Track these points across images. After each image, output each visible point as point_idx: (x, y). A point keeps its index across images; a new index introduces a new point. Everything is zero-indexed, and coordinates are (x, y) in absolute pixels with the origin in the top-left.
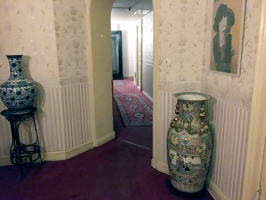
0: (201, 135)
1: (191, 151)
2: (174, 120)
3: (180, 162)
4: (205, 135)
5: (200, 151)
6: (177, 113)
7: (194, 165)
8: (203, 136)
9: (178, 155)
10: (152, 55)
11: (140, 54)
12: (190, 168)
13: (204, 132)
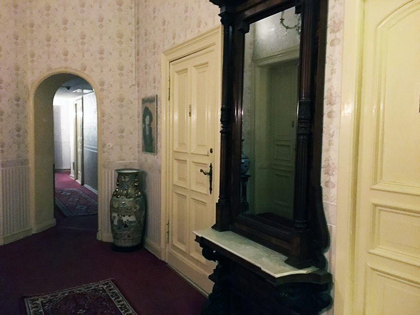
0: (135, 198)
1: (128, 212)
2: (116, 191)
3: (120, 221)
4: (139, 199)
5: (135, 210)
6: (118, 185)
7: (131, 222)
8: (137, 199)
9: (118, 215)
10: (96, 139)
11: (79, 138)
12: (128, 225)
13: (138, 197)
